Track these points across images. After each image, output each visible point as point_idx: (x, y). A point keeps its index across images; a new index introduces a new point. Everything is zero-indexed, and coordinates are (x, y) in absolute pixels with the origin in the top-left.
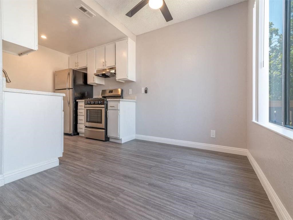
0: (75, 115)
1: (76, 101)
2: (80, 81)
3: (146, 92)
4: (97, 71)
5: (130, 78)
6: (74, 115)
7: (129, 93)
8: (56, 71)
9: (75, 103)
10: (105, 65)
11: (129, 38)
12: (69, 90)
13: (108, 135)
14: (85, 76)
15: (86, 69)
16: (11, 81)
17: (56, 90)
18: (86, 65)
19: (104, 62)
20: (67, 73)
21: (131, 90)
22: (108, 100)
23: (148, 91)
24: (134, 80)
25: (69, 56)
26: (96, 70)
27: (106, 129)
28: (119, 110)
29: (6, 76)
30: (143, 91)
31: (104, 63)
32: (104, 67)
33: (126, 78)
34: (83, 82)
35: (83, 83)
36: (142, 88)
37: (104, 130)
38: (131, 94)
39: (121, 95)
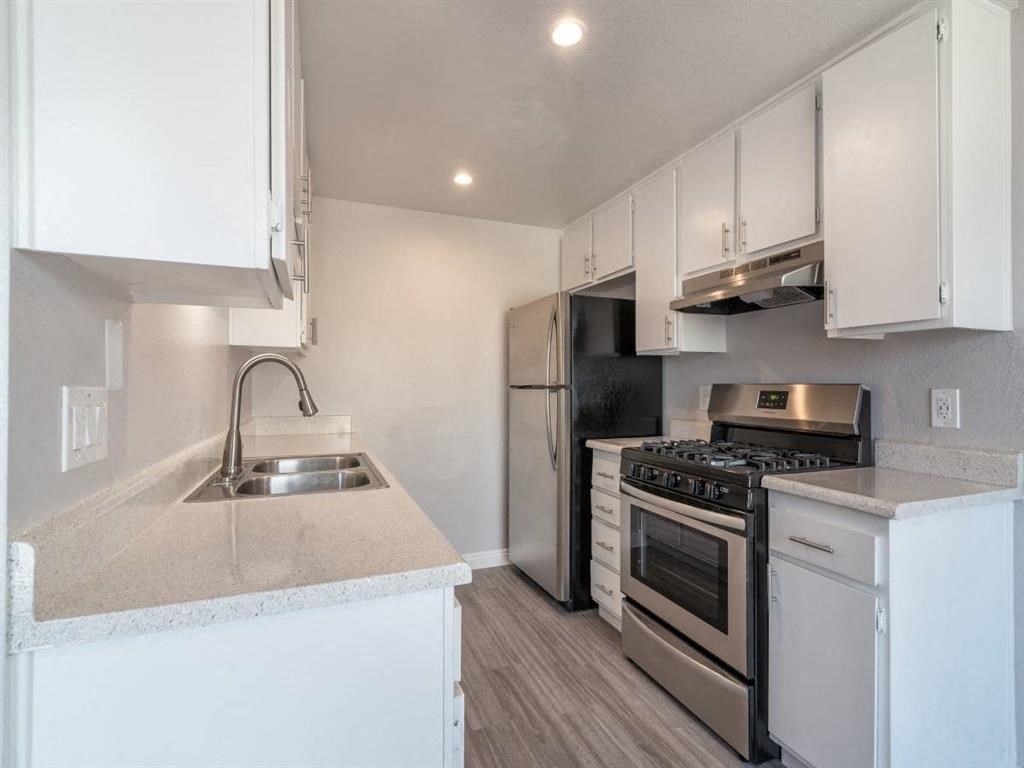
0: (582, 507)
1: (584, 443)
2: (604, 343)
4: (685, 284)
6: (578, 509)
7: (937, 422)
8: (514, 306)
9: (578, 451)
10: (740, 243)
12: (554, 395)
13: (772, 728)
14: (625, 314)
15: (630, 279)
16: (318, 407)
17: (512, 386)
18: (630, 264)
19: (730, 226)
20: (548, 316)
21: (949, 398)
22: (768, 481)
25: (561, 232)
26: (682, 278)
27: (757, 680)
28: (883, 590)
29: (301, 390)
31: (731, 236)
32: (732, 256)
33: (938, 312)
34: (616, 347)
35: (616, 351)
37: (745, 690)
38: (958, 426)
39: (856, 432)
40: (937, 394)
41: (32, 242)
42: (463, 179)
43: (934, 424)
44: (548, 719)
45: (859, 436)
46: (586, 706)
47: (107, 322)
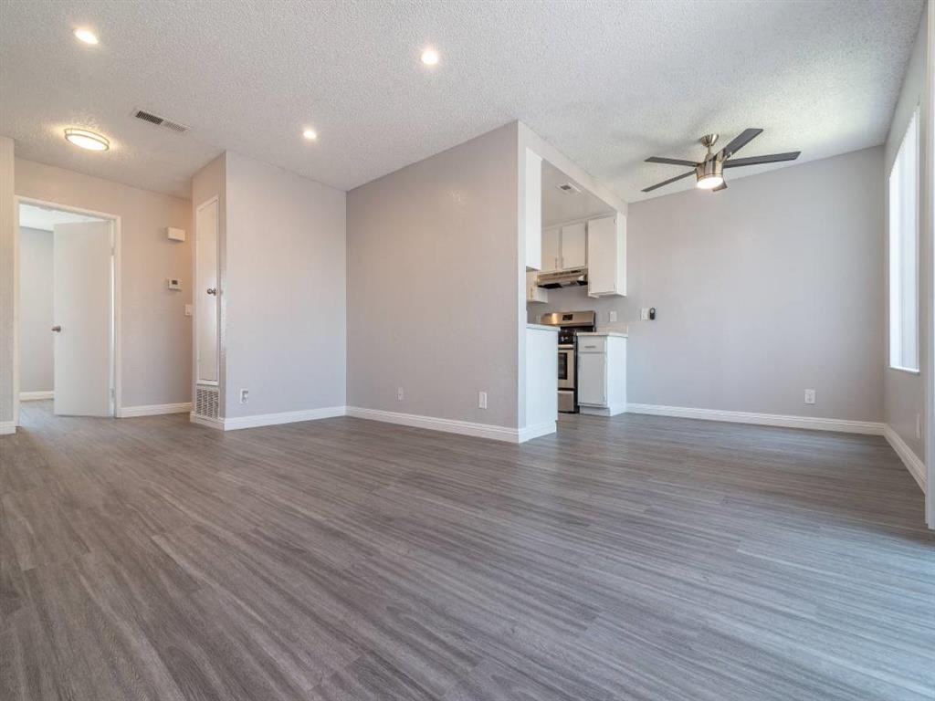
3: (652, 316)
5: (619, 292)
7: (611, 320)
10: (562, 265)
11: (618, 214)
13: (579, 400)
19: (557, 259)
21: (614, 314)
22: (577, 334)
23: (657, 316)
24: (624, 293)
27: (575, 390)
28: (606, 353)
30: (646, 315)
31: (558, 262)
32: (558, 269)
33: (613, 290)
36: (643, 310)
37: (572, 393)
38: (616, 321)
40: (611, 313)
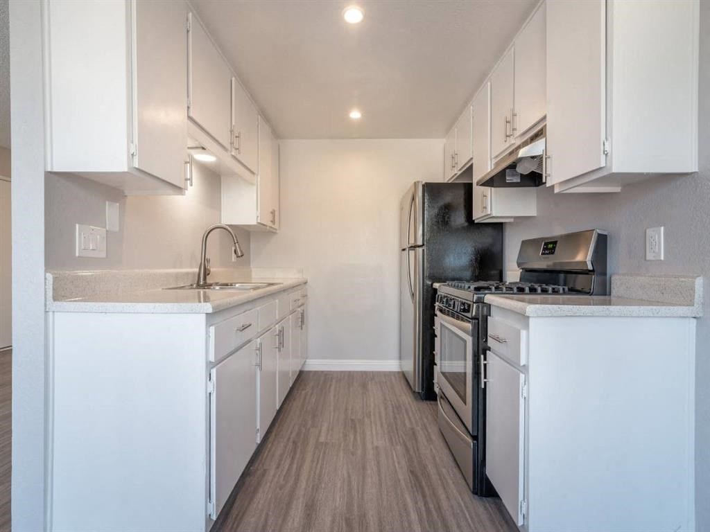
17: (402, 250)
18: (471, 156)
20: (410, 198)
21: (657, 236)
22: (492, 299)
25: (444, 140)
26: (493, 162)
28: (525, 369)
29: (235, 243)
32: (511, 141)
38: (662, 258)
39: (590, 267)
40: (649, 232)
41: (52, 169)
42: (355, 115)
43: (648, 258)
44: (364, 444)
45: (593, 271)
46: (392, 445)
47: (107, 203)
